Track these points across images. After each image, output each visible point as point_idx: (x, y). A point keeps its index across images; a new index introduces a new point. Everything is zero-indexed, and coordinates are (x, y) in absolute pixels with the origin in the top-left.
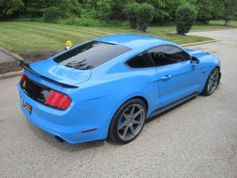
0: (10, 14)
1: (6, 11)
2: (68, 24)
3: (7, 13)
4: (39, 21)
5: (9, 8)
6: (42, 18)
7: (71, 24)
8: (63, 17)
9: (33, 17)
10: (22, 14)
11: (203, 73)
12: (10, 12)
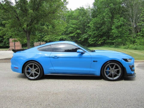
0: (99, 44)
1: (98, 42)
2: (125, 48)
3: (98, 43)
4: (112, 47)
5: (100, 41)
6: (114, 45)
7: (127, 49)
8: (124, 45)
9: (111, 45)
10: (106, 43)
11: (94, 61)
12: (100, 42)
